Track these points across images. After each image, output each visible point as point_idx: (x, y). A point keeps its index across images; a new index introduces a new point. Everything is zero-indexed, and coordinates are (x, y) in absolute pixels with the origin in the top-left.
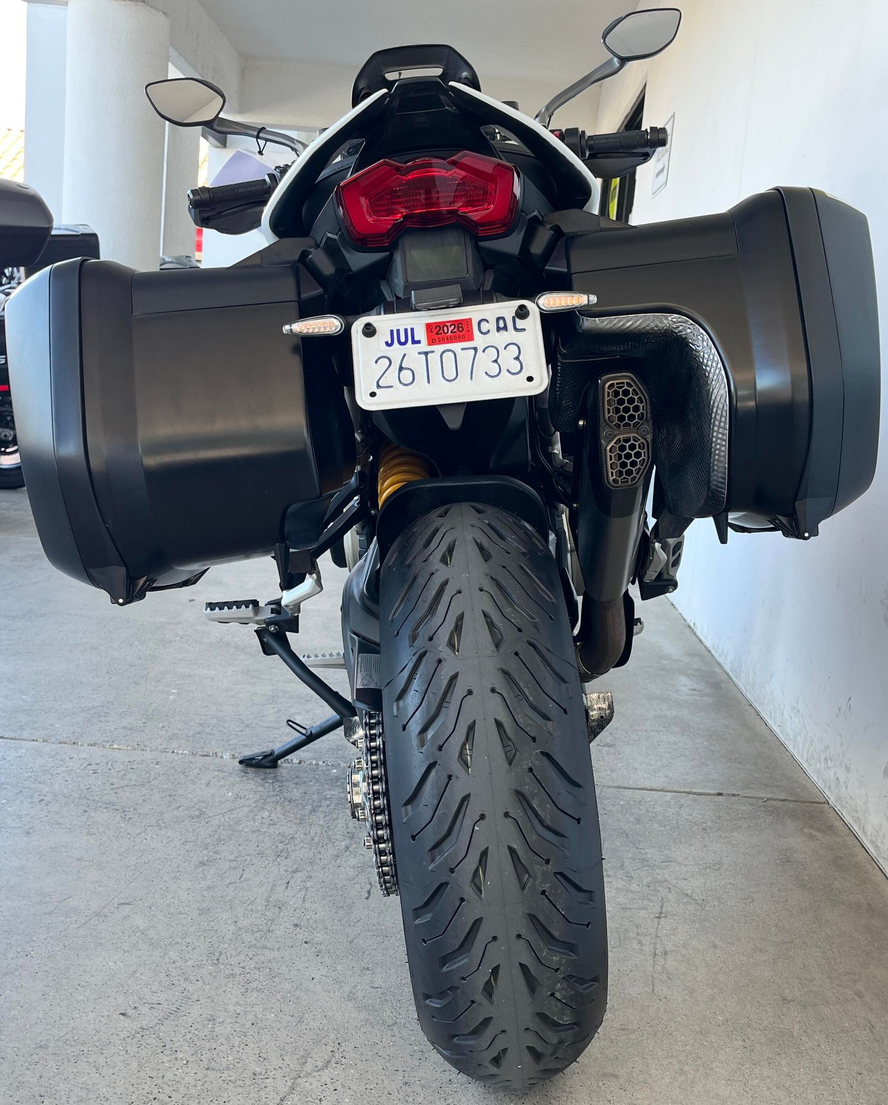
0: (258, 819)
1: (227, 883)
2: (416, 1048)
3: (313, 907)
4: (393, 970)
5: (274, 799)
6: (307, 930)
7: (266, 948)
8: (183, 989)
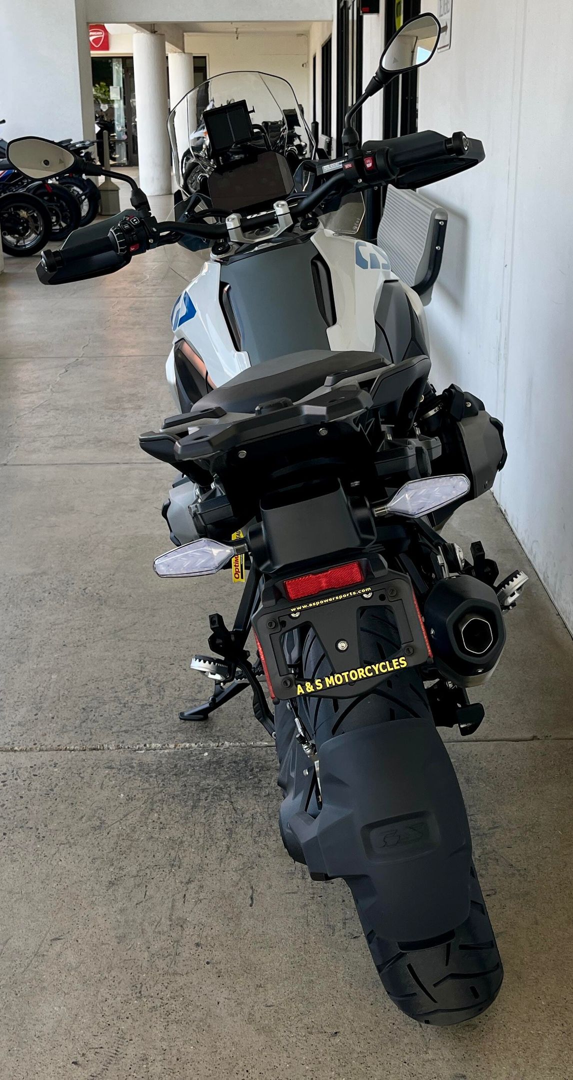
0: (150, 823)
1: (135, 903)
2: (307, 1068)
3: (209, 921)
4: (281, 984)
5: (160, 795)
6: (207, 949)
7: (176, 974)
8: (117, 1029)
